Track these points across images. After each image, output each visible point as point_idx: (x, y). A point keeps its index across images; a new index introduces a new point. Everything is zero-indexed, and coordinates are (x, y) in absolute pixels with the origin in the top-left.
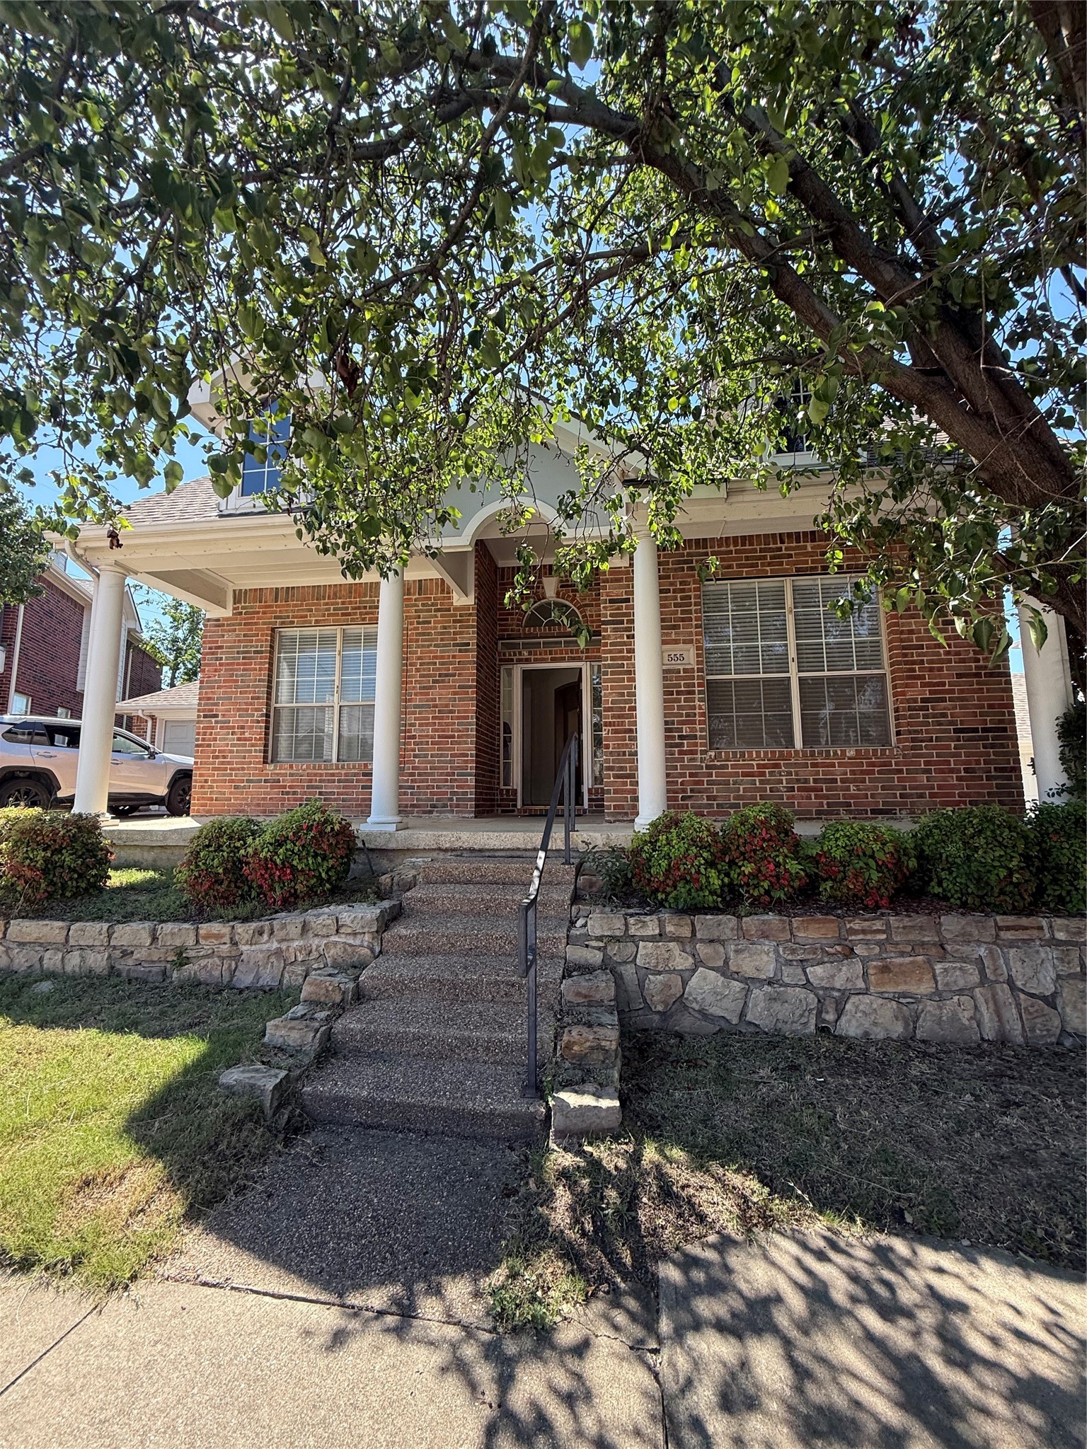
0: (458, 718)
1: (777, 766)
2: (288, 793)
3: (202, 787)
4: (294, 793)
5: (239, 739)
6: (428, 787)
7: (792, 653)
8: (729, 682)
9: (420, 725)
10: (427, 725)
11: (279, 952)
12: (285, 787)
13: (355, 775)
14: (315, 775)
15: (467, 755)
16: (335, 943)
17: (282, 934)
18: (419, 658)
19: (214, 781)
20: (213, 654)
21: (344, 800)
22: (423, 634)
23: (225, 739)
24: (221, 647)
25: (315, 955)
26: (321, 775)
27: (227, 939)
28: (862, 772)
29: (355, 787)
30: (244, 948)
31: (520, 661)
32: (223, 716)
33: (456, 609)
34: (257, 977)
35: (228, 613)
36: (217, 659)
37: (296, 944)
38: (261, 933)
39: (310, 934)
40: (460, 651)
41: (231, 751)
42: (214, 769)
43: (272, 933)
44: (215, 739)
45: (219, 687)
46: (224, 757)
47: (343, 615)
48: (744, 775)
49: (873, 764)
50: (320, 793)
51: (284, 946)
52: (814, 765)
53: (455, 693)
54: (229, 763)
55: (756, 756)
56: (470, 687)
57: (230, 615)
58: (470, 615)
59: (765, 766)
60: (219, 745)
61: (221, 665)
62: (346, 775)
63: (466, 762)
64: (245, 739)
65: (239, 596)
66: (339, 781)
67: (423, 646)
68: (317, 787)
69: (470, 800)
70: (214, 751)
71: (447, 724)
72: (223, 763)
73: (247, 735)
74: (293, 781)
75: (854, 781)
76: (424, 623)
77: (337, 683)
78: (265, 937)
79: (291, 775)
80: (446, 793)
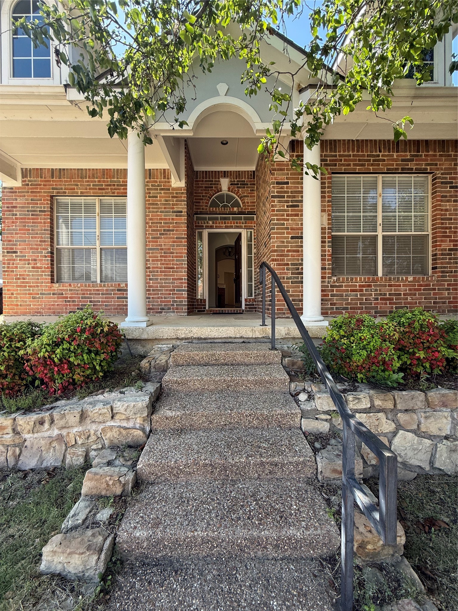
0: (176, 257)
1: (370, 286)
2: (69, 301)
3: (10, 298)
4: (73, 301)
5: (33, 268)
6: (158, 298)
7: (380, 220)
8: (342, 237)
9: (153, 261)
10: (157, 260)
11: (60, 438)
12: (67, 298)
13: (112, 290)
14: (87, 290)
15: (182, 279)
16: (111, 428)
17: (62, 423)
18: (151, 219)
19: (17, 294)
20: (10, 211)
21: (106, 305)
22: (153, 204)
23: (24, 268)
24: (16, 207)
25: (93, 438)
26: (90, 290)
27: (9, 430)
28: (415, 290)
29: (113, 298)
30: (27, 436)
31: (207, 227)
32: (21, 252)
33: (174, 189)
34: (41, 460)
35: (18, 184)
36: (13, 215)
37: (75, 430)
38: (42, 423)
39: (88, 421)
40: (176, 216)
41: (28, 275)
42: (17, 286)
43: (52, 421)
44: (16, 267)
45: (16, 234)
46: (24, 279)
47: (100, 189)
48: (352, 291)
49: (421, 285)
50: (91, 302)
51: (64, 432)
52: (390, 286)
53: (174, 242)
54: (27, 283)
55: (359, 280)
56: (183, 238)
57: (21, 185)
58: (182, 193)
59: (363, 286)
60: (19, 271)
61: (16, 219)
62: (107, 290)
63: (182, 283)
64: (38, 268)
65: (25, 173)
66: (103, 294)
67: (153, 212)
68: (88, 298)
69: (185, 305)
70: (17, 275)
71: (170, 261)
72: (23, 282)
73: (38, 265)
74: (72, 294)
75: (410, 294)
76: (153, 197)
77: (97, 234)
78: (46, 425)
79: (71, 290)
80: (170, 301)
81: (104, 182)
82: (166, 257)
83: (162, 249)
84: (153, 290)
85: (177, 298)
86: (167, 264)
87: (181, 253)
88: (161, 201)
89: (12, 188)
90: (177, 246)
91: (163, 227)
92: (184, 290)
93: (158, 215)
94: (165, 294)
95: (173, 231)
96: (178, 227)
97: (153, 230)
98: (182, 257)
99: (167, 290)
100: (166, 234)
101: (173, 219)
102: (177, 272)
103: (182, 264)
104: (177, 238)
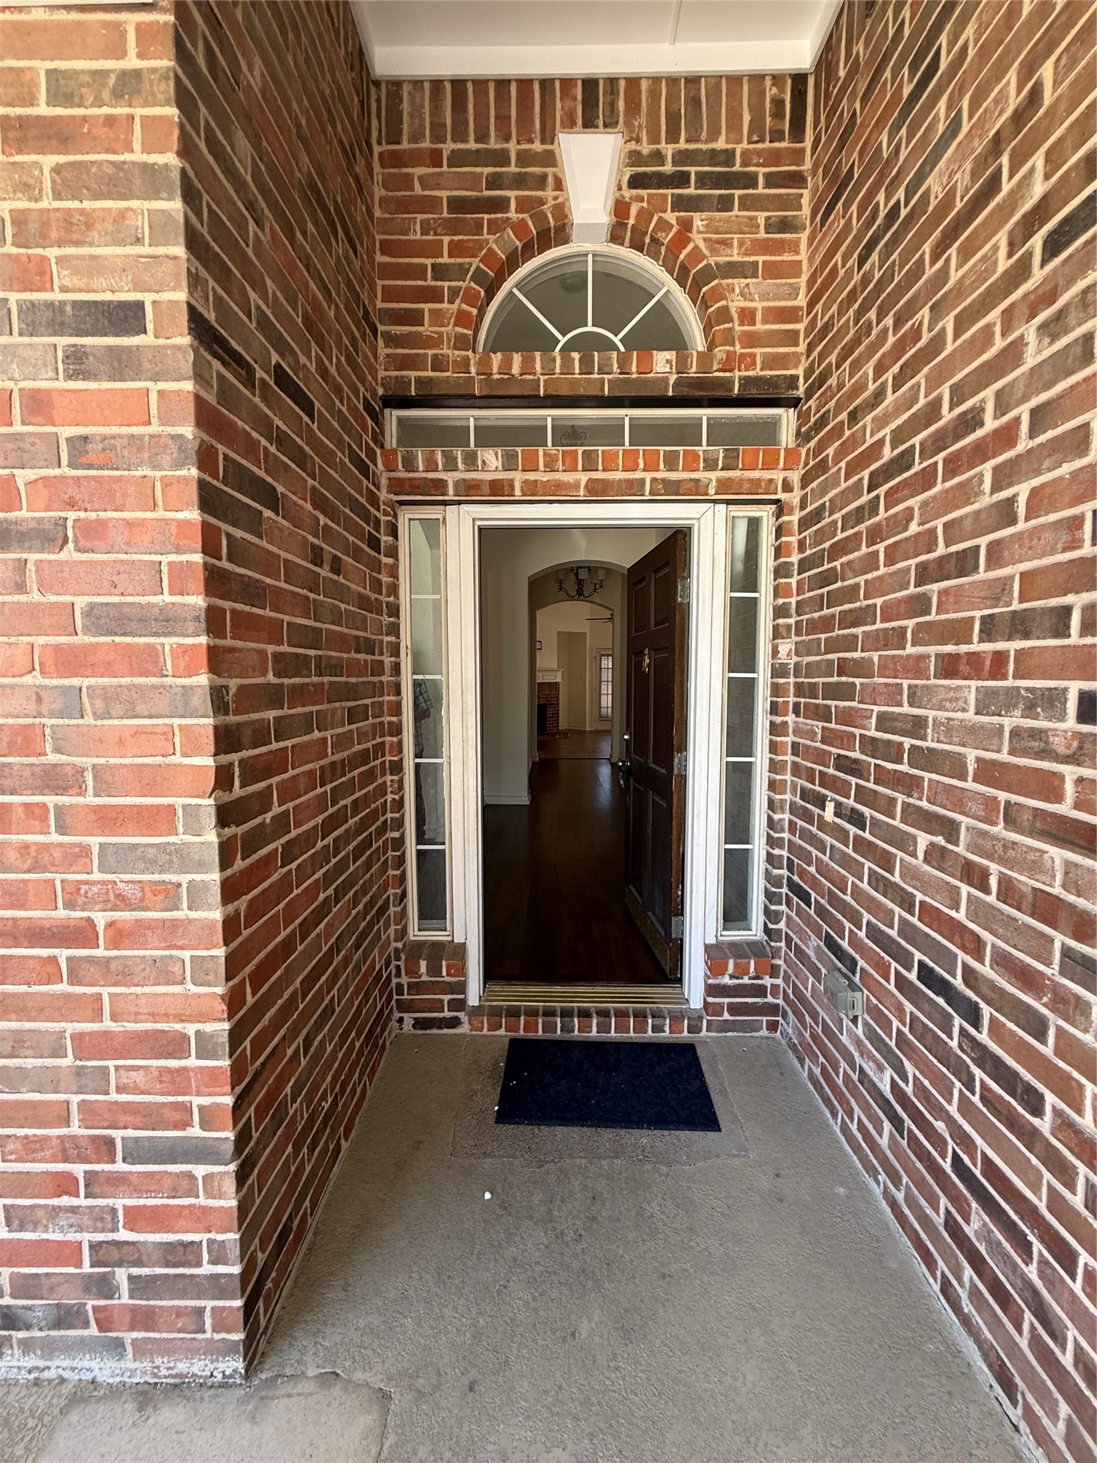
0: (106, 819)
15: (176, 1046)
31: (470, 492)
40: (77, 364)
56: (167, 621)
63: (177, 1081)
69: (215, 1286)
71: (37, 859)
80: (70, 1253)
85: (135, 1218)
87: (151, 780)
90: (110, 702)
92: (201, 1153)
95: (52, 537)
96: (110, 495)
99: (33, 1149)
101: (36, 405)
102: (123, 975)
103: (169, 895)
104: (100, 619)
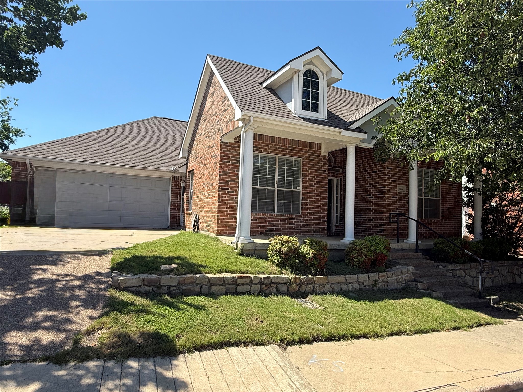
10: (312, 201)
12: (259, 223)
17: (397, 274)
19: (227, 219)
20: (225, 159)
24: (229, 157)
25: (404, 279)
32: (231, 189)
36: (227, 162)
39: (402, 274)
40: (323, 173)
44: (227, 200)
53: (321, 189)
57: (234, 142)
58: (326, 159)
60: (230, 203)
61: (229, 165)
69: (326, 230)
71: (319, 201)
77: (276, 180)
81: (284, 146)
82: (317, 199)
83: (315, 194)
84: (309, 220)
85: (322, 225)
86: (317, 203)
87: (325, 197)
88: (315, 163)
89: (227, 143)
90: (323, 192)
91: (316, 179)
92: (326, 221)
93: (314, 172)
94: (316, 223)
95: (321, 182)
96: (324, 180)
97: (310, 181)
98: (325, 199)
99: (317, 220)
100: (318, 184)
101: (321, 175)
102: (323, 209)
103: (325, 204)
104: (323, 187)
